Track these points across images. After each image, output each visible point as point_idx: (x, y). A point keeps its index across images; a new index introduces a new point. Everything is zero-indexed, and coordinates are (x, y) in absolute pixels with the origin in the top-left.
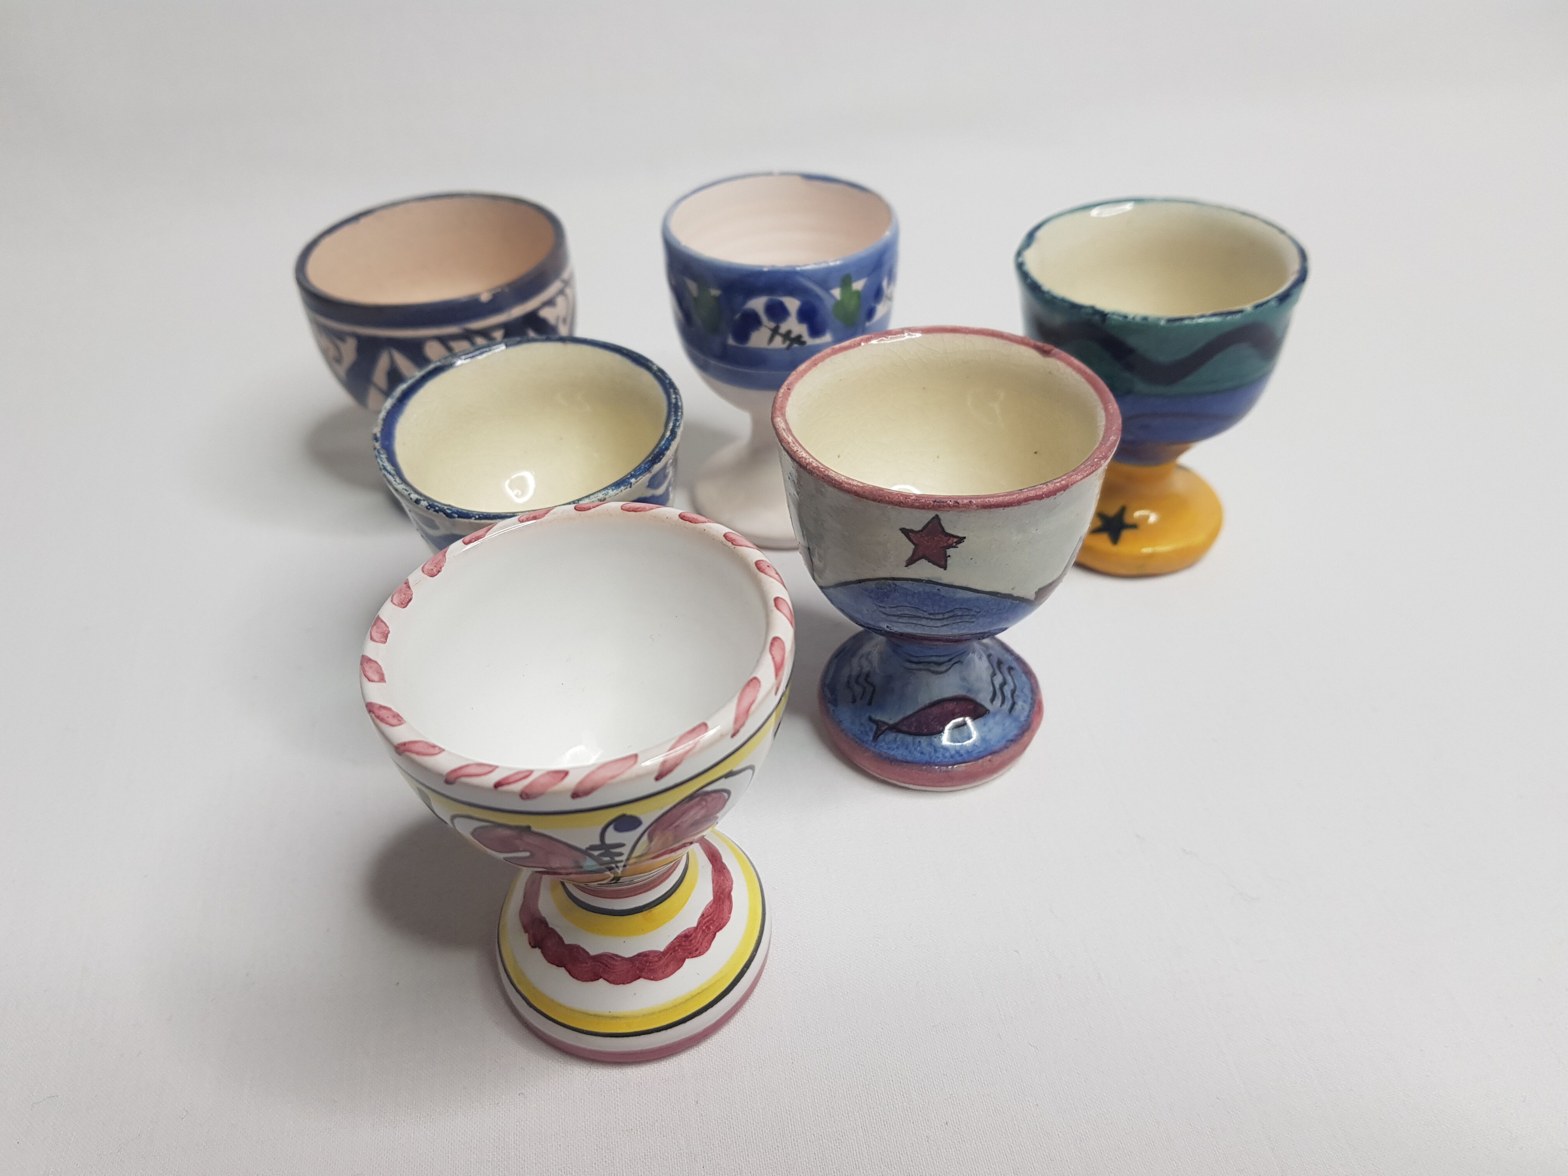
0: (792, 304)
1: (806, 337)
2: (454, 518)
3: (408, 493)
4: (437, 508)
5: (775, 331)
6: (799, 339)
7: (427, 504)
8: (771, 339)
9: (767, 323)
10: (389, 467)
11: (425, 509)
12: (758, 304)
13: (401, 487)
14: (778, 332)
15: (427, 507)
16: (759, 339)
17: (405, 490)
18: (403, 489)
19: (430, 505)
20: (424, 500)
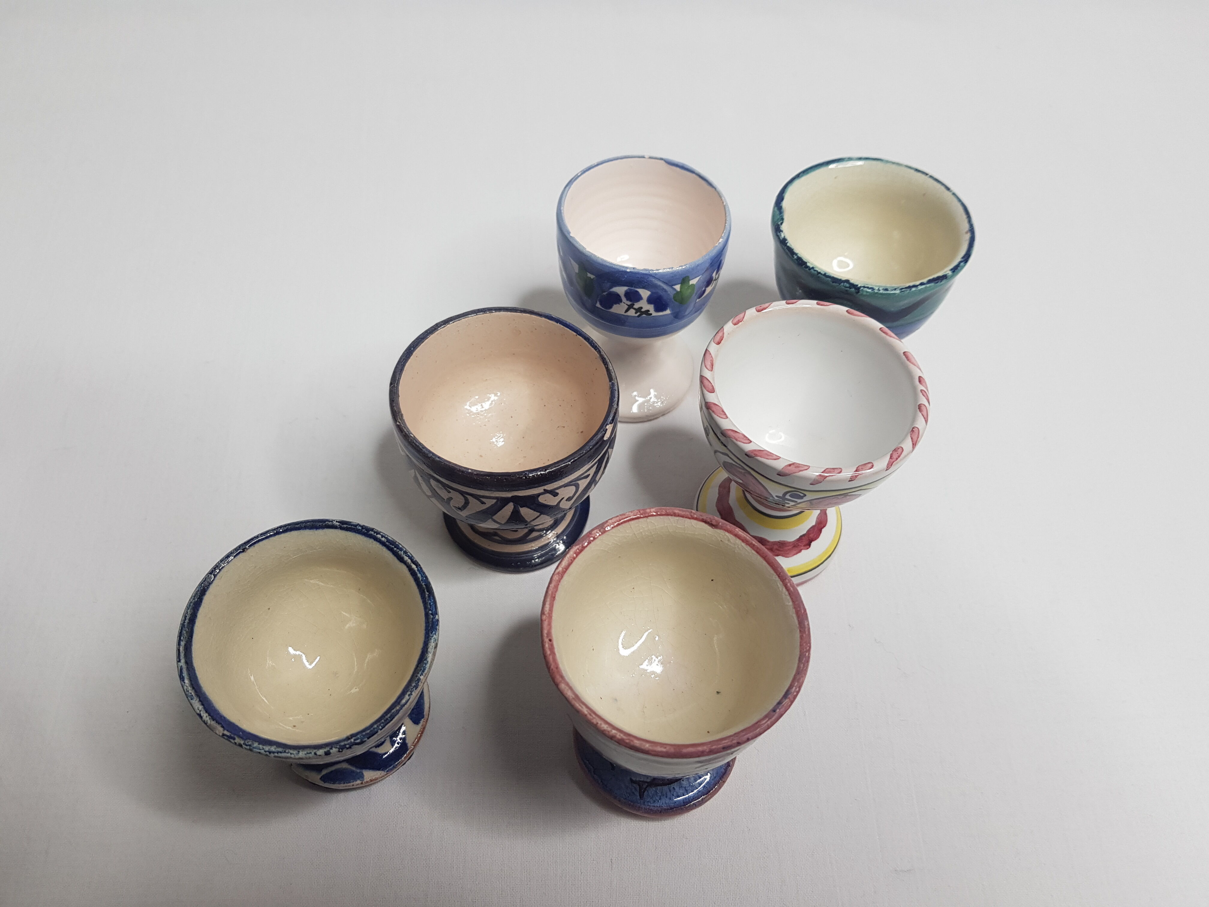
0: (645, 294)
1: (652, 310)
2: (365, 741)
3: (313, 753)
4: (347, 746)
5: (630, 307)
6: (647, 312)
7: (337, 750)
8: (627, 311)
9: (625, 302)
10: (273, 749)
11: (338, 753)
12: (621, 290)
13: (302, 754)
14: (633, 307)
15: (339, 751)
16: (619, 309)
17: (308, 753)
18: (305, 754)
19: (339, 749)
20: (331, 749)
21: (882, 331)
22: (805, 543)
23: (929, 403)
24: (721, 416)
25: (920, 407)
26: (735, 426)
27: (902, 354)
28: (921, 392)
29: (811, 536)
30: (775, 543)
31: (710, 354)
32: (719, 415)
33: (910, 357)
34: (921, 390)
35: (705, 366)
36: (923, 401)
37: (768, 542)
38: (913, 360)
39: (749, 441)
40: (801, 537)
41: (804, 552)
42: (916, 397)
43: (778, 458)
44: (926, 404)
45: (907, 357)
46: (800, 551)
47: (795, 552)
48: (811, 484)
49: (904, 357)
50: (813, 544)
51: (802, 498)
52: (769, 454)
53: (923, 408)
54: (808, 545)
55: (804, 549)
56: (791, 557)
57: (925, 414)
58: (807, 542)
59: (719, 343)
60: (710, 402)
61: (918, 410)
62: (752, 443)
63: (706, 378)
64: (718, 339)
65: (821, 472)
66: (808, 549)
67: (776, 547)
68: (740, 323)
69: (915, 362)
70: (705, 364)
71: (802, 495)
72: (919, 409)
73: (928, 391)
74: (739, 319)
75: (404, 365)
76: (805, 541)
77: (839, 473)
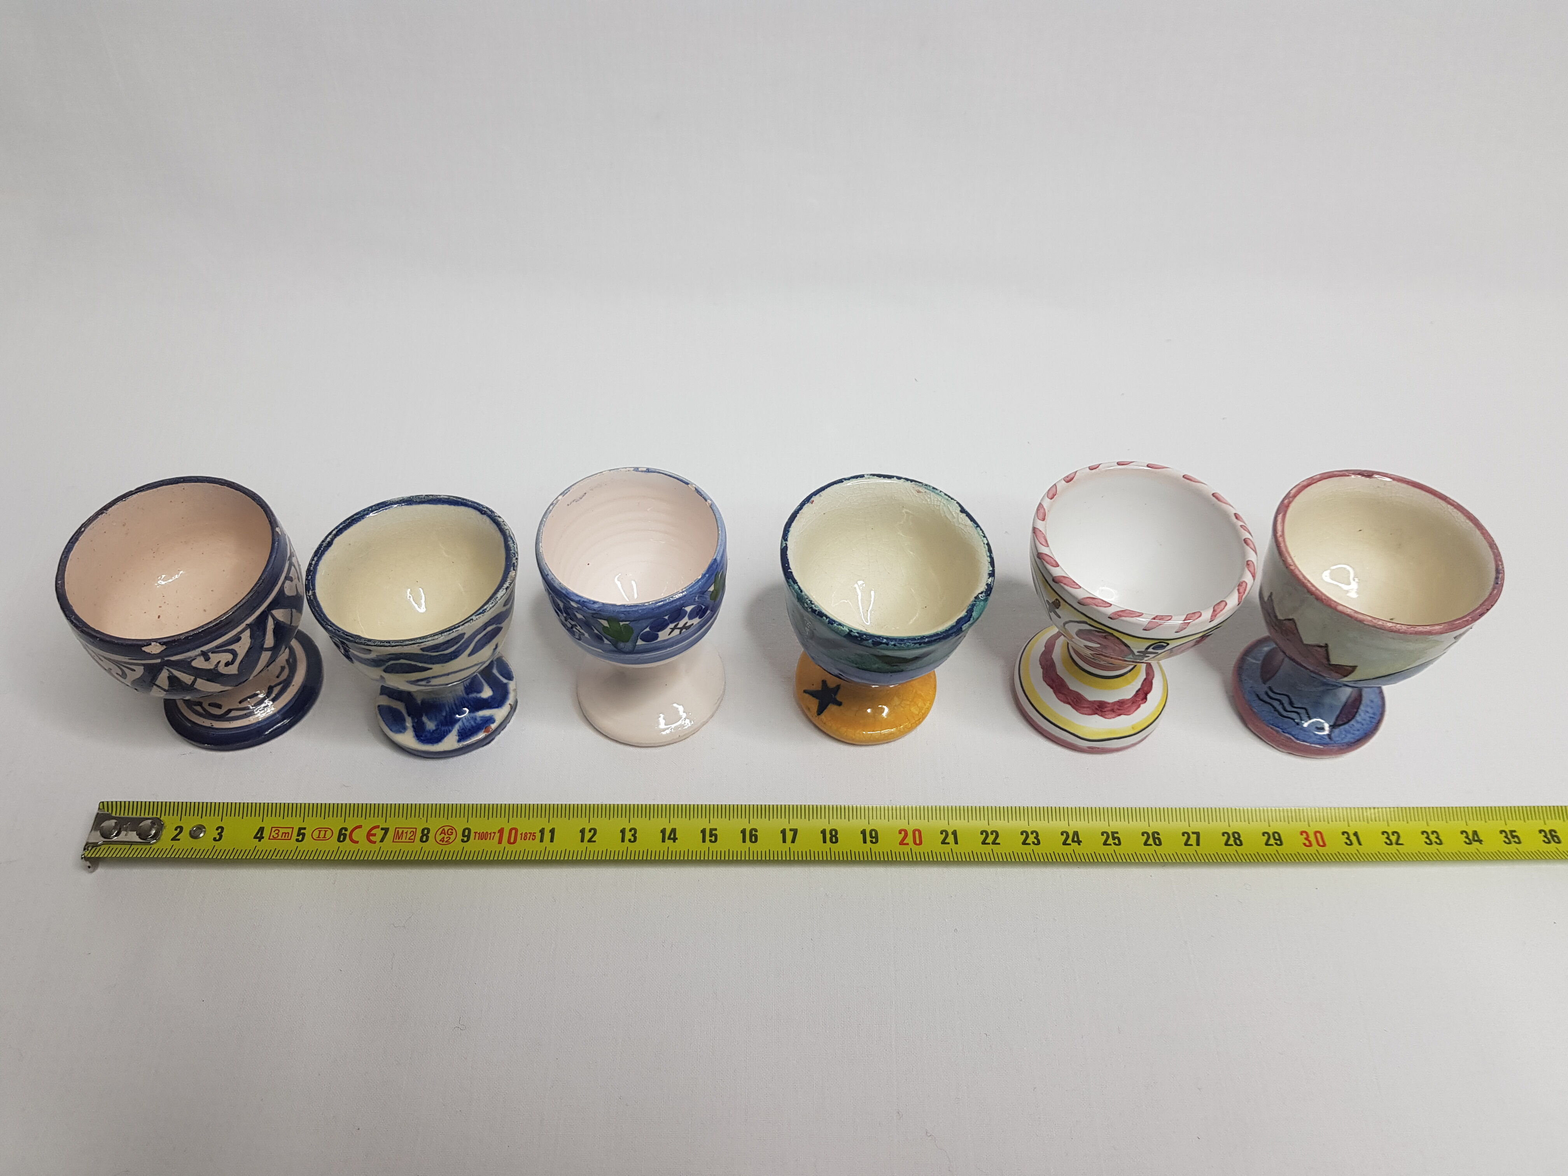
21: (1185, 478)
22: (1141, 698)
23: (1251, 536)
24: (1074, 586)
25: (1245, 541)
26: (1090, 593)
27: (1212, 496)
28: (1242, 527)
29: (1145, 689)
30: (1114, 703)
31: (1040, 531)
32: (1072, 586)
33: (1219, 497)
34: (1241, 526)
35: (1040, 543)
36: (1247, 536)
37: (1109, 703)
38: (1222, 499)
39: (1109, 605)
40: (1137, 691)
41: (1142, 706)
42: (1237, 534)
43: (1141, 615)
44: (1249, 537)
45: (1217, 498)
46: (1139, 706)
47: (1135, 708)
48: (1176, 632)
49: (1214, 498)
50: (1149, 696)
51: (1163, 647)
52: (1131, 612)
53: (1249, 542)
54: (1145, 699)
55: (1143, 703)
56: (1132, 713)
57: (1252, 546)
58: (1143, 696)
59: (1044, 520)
60: (1059, 576)
61: (1245, 545)
62: (1112, 606)
63: (1046, 554)
64: (1041, 516)
65: (1183, 619)
66: (1145, 702)
67: (1116, 707)
68: (1055, 496)
69: (1224, 501)
70: (1039, 542)
71: (1165, 645)
72: (1245, 543)
73: (1245, 524)
74: (1053, 493)
75: (63, 578)
76: (1142, 696)
77: (1200, 616)
